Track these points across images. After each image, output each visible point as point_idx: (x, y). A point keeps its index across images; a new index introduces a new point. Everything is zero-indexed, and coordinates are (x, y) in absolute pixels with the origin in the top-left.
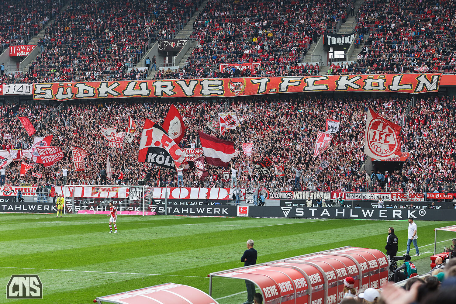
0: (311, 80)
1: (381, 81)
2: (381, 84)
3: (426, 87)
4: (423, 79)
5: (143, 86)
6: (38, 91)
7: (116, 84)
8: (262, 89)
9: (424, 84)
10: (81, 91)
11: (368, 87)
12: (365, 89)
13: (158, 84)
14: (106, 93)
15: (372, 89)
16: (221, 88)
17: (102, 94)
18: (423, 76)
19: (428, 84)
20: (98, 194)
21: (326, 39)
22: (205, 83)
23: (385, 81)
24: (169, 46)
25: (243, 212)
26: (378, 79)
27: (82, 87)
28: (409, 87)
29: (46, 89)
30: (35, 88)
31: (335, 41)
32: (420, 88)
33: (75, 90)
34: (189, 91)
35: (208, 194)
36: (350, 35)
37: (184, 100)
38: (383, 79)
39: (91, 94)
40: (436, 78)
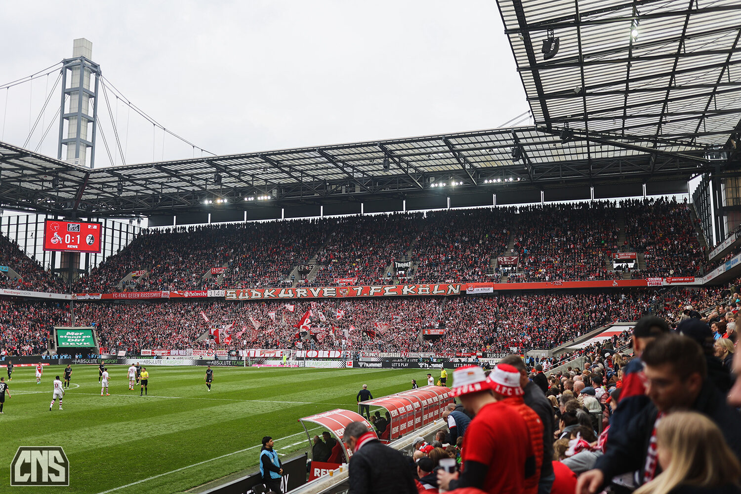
0: (387, 289)
1: (427, 289)
2: (428, 291)
3: (453, 292)
4: (451, 287)
5: (290, 291)
6: (228, 295)
7: (274, 291)
8: (359, 294)
9: (452, 290)
10: (254, 294)
11: (420, 293)
12: (418, 294)
13: (298, 290)
14: (268, 295)
15: (423, 294)
16: (335, 292)
17: (266, 296)
18: (451, 285)
19: (454, 290)
20: (264, 355)
21: (395, 265)
22: (326, 290)
23: (430, 289)
24: (305, 269)
25: (350, 365)
26: (425, 288)
27: (254, 292)
28: (443, 291)
29: (233, 293)
30: (226, 293)
31: (400, 265)
32: (449, 292)
33: (250, 294)
34: (316, 294)
35: (329, 354)
36: (409, 262)
37: (314, 300)
39: (259, 296)
40: (458, 286)
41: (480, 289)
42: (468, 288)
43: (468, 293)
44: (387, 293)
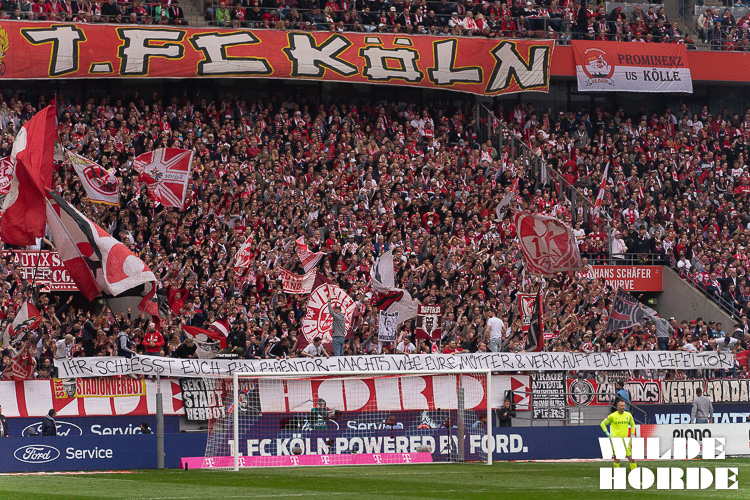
1: (407, 57)
2: (408, 64)
3: (517, 79)
4: (507, 56)
8: (64, 61)
9: (512, 71)
11: (377, 71)
12: (370, 77)
15: (389, 77)
18: (507, 47)
19: (520, 69)
23: (416, 57)
26: (396, 50)
28: (472, 75)
32: (500, 81)
38: (409, 50)
40: (539, 54)
41: (639, 70)
42: (585, 63)
43: (583, 86)
44: (218, 66)
